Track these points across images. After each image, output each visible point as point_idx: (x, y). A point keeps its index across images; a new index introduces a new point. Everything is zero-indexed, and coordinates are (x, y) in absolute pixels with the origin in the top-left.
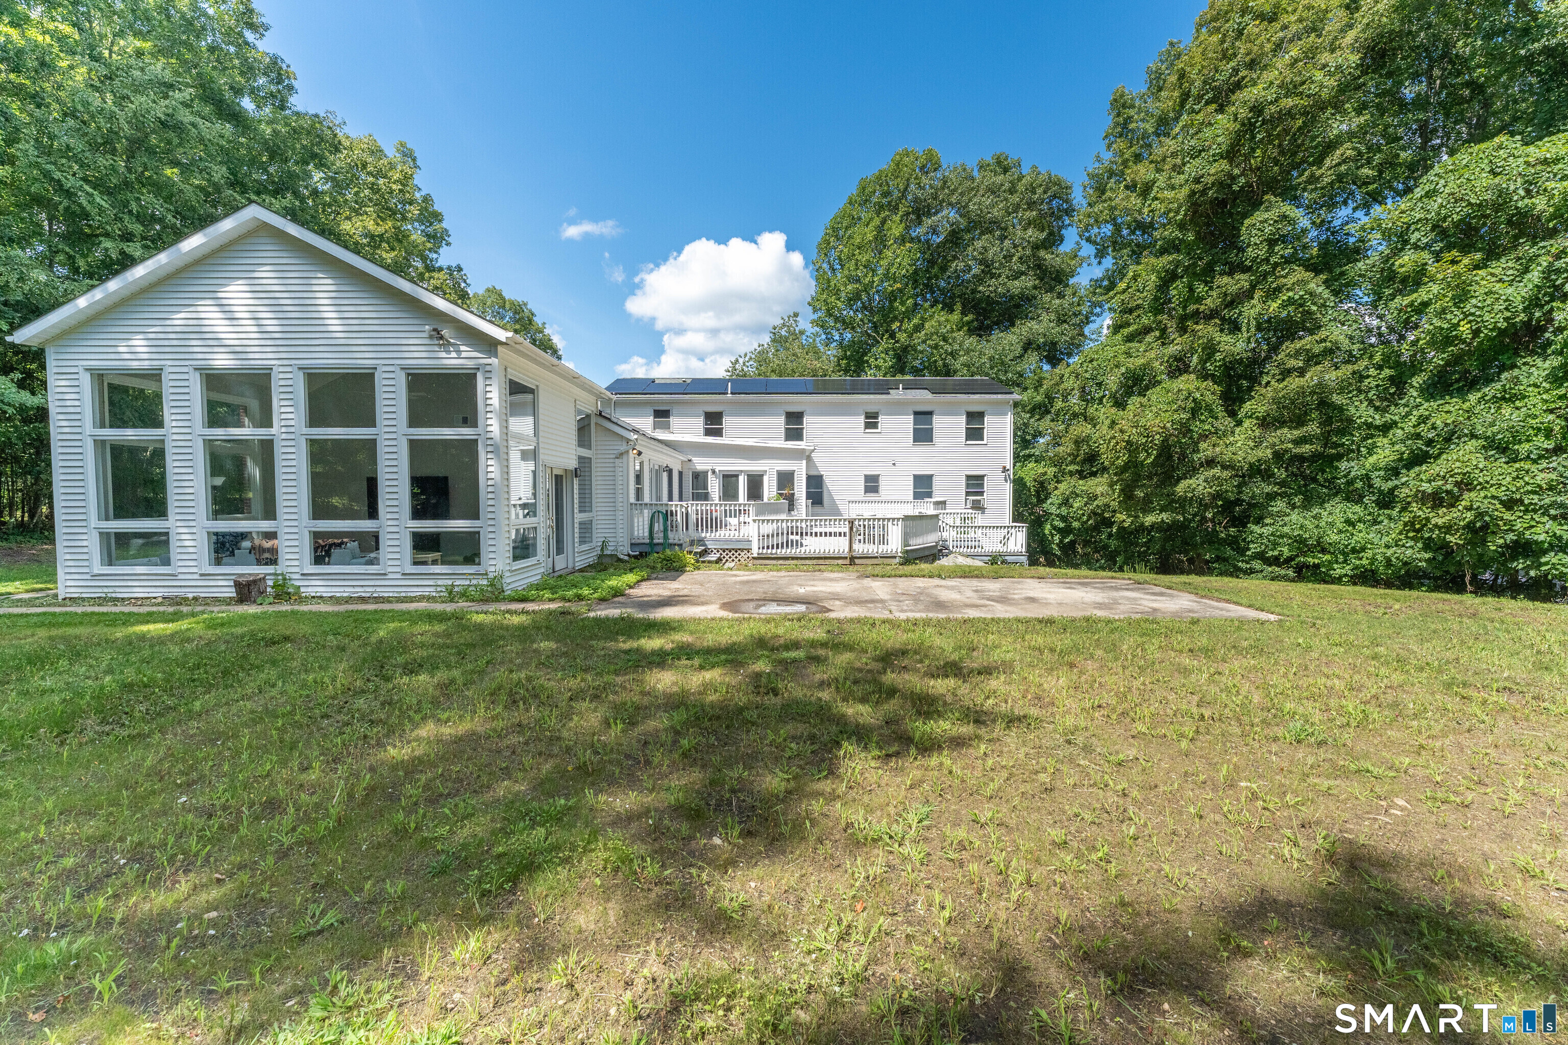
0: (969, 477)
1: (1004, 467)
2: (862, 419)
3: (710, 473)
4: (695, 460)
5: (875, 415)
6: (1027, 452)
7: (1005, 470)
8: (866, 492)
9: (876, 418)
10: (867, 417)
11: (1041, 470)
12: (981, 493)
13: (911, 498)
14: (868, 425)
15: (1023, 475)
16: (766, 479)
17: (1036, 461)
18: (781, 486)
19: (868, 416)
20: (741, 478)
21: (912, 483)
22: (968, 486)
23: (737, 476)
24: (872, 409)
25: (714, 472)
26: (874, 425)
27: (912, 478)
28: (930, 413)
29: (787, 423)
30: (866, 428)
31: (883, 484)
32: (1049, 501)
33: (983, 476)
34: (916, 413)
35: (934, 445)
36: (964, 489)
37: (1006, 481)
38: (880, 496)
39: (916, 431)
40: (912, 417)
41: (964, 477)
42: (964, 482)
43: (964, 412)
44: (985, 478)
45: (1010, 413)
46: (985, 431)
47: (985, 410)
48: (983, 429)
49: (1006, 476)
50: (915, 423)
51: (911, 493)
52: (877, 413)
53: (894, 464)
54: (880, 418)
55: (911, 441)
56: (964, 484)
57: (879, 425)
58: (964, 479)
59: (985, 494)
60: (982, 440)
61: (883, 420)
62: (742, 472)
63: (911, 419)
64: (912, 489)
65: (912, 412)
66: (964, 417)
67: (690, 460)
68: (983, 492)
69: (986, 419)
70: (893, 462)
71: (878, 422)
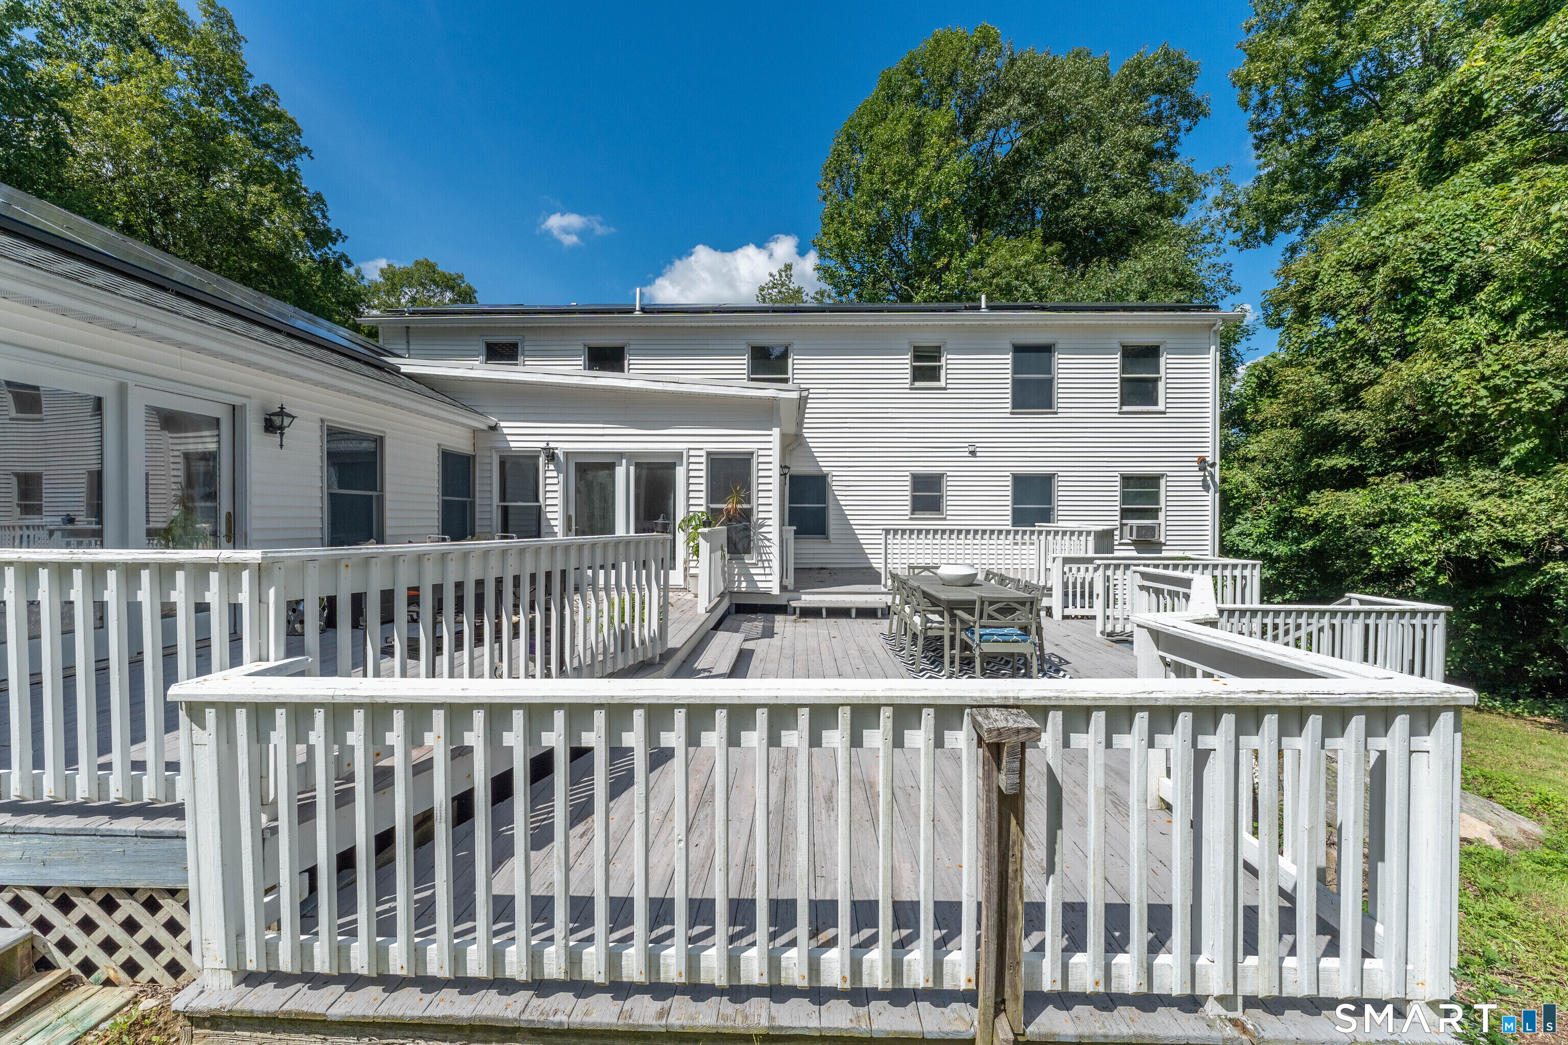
0: (1127, 480)
1: (1202, 460)
2: (904, 363)
3: (542, 460)
4: (508, 427)
5: (934, 354)
7: (1203, 465)
8: (914, 509)
9: (937, 358)
10: (917, 358)
12: (1153, 514)
13: (1006, 522)
14: (920, 374)
16: (680, 472)
18: (717, 491)
19: (920, 354)
20: (620, 472)
21: (1009, 492)
22: (1125, 498)
23: (611, 467)
24: (927, 340)
25: (551, 456)
26: (932, 374)
27: (1009, 481)
28: (1047, 349)
29: (754, 370)
30: (915, 379)
31: (951, 492)
33: (1157, 478)
34: (1019, 349)
35: (1056, 413)
36: (1118, 503)
37: (1206, 487)
38: (945, 519)
39: (1017, 385)
40: (1009, 356)
41: (1118, 479)
42: (1118, 489)
43: (1117, 346)
44: (1163, 482)
45: (1213, 348)
46: (1161, 385)
47: (1162, 343)
48: (1156, 380)
49: (1205, 476)
50: (1017, 368)
51: (1009, 513)
52: (938, 349)
53: (973, 453)
54: (943, 359)
55: (1009, 405)
56: (1118, 493)
57: (943, 372)
58: (1118, 484)
59: (1161, 515)
60: (1156, 403)
61: (950, 362)
62: (621, 455)
63: (1007, 360)
64: (1009, 503)
65: (1010, 347)
66: (1118, 356)
67: (494, 428)
68: (1157, 511)
69: (1162, 360)
70: (972, 449)
71: (940, 367)
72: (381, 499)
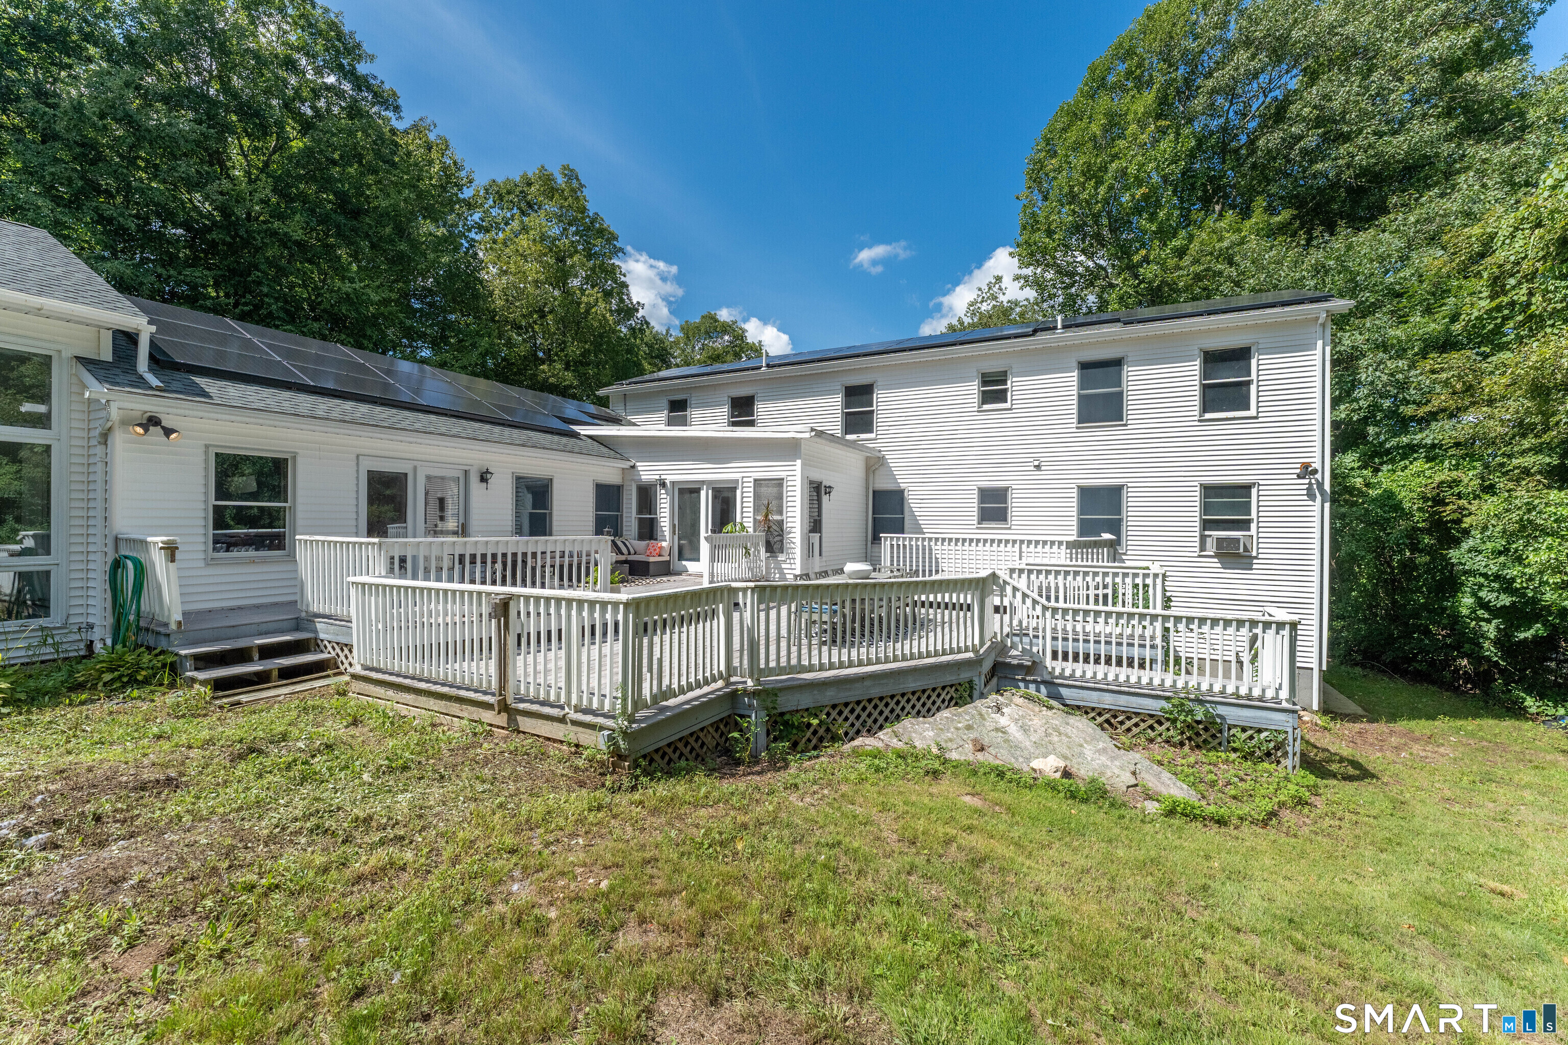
0: (1209, 490)
1: (1306, 466)
2: (972, 389)
3: (658, 487)
4: (641, 466)
5: (1000, 378)
6: (1405, 440)
7: (1306, 471)
8: (981, 520)
9: (1004, 382)
10: (985, 383)
11: (1443, 476)
12: (1245, 525)
13: (1073, 532)
14: (987, 397)
15: (1394, 488)
16: (739, 494)
17: (1429, 459)
19: (987, 379)
20: (703, 493)
21: (1074, 503)
22: (1206, 508)
23: (697, 491)
24: (993, 366)
25: (664, 485)
26: (1000, 396)
27: (1075, 493)
28: (1117, 363)
29: (847, 405)
30: (983, 402)
31: (1016, 505)
32: (1465, 546)
33: (1245, 489)
34: (1085, 366)
35: (1126, 425)
36: (1197, 514)
37: (1311, 496)
38: (1010, 528)
39: (1083, 400)
40: (1075, 374)
41: (1198, 489)
42: (1198, 499)
43: (1197, 352)
44: (1254, 491)
45: (1320, 343)
46: (1253, 388)
47: (1254, 344)
48: (1248, 383)
49: (1310, 484)
50: (1083, 385)
51: (1075, 523)
52: (1005, 373)
53: (1038, 467)
54: (1009, 382)
55: (1074, 421)
56: (1197, 504)
57: (1009, 394)
58: (1198, 494)
59: (1253, 526)
60: (1248, 408)
61: (1016, 385)
62: (703, 482)
63: (1072, 378)
64: (1075, 514)
65: (1075, 364)
66: (1197, 363)
67: (633, 467)
68: (1249, 522)
69: (1254, 362)
70: (1036, 463)
71: (1006, 391)
72: (551, 514)
